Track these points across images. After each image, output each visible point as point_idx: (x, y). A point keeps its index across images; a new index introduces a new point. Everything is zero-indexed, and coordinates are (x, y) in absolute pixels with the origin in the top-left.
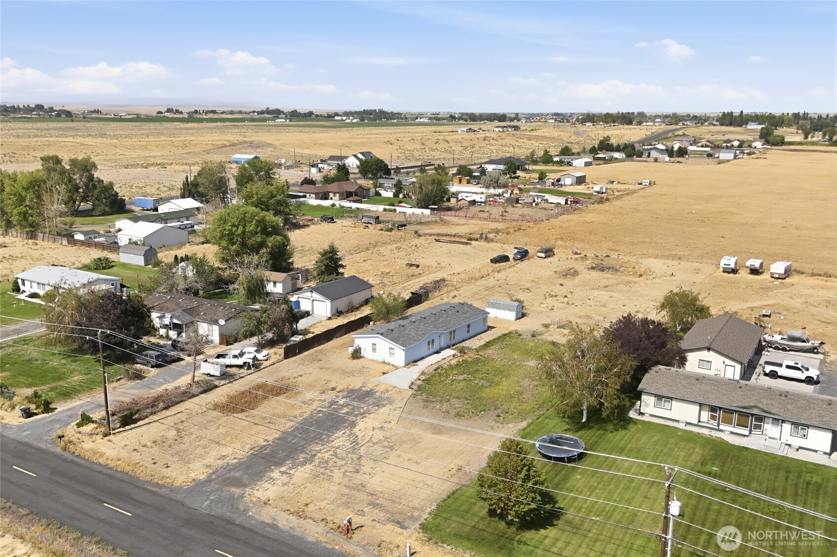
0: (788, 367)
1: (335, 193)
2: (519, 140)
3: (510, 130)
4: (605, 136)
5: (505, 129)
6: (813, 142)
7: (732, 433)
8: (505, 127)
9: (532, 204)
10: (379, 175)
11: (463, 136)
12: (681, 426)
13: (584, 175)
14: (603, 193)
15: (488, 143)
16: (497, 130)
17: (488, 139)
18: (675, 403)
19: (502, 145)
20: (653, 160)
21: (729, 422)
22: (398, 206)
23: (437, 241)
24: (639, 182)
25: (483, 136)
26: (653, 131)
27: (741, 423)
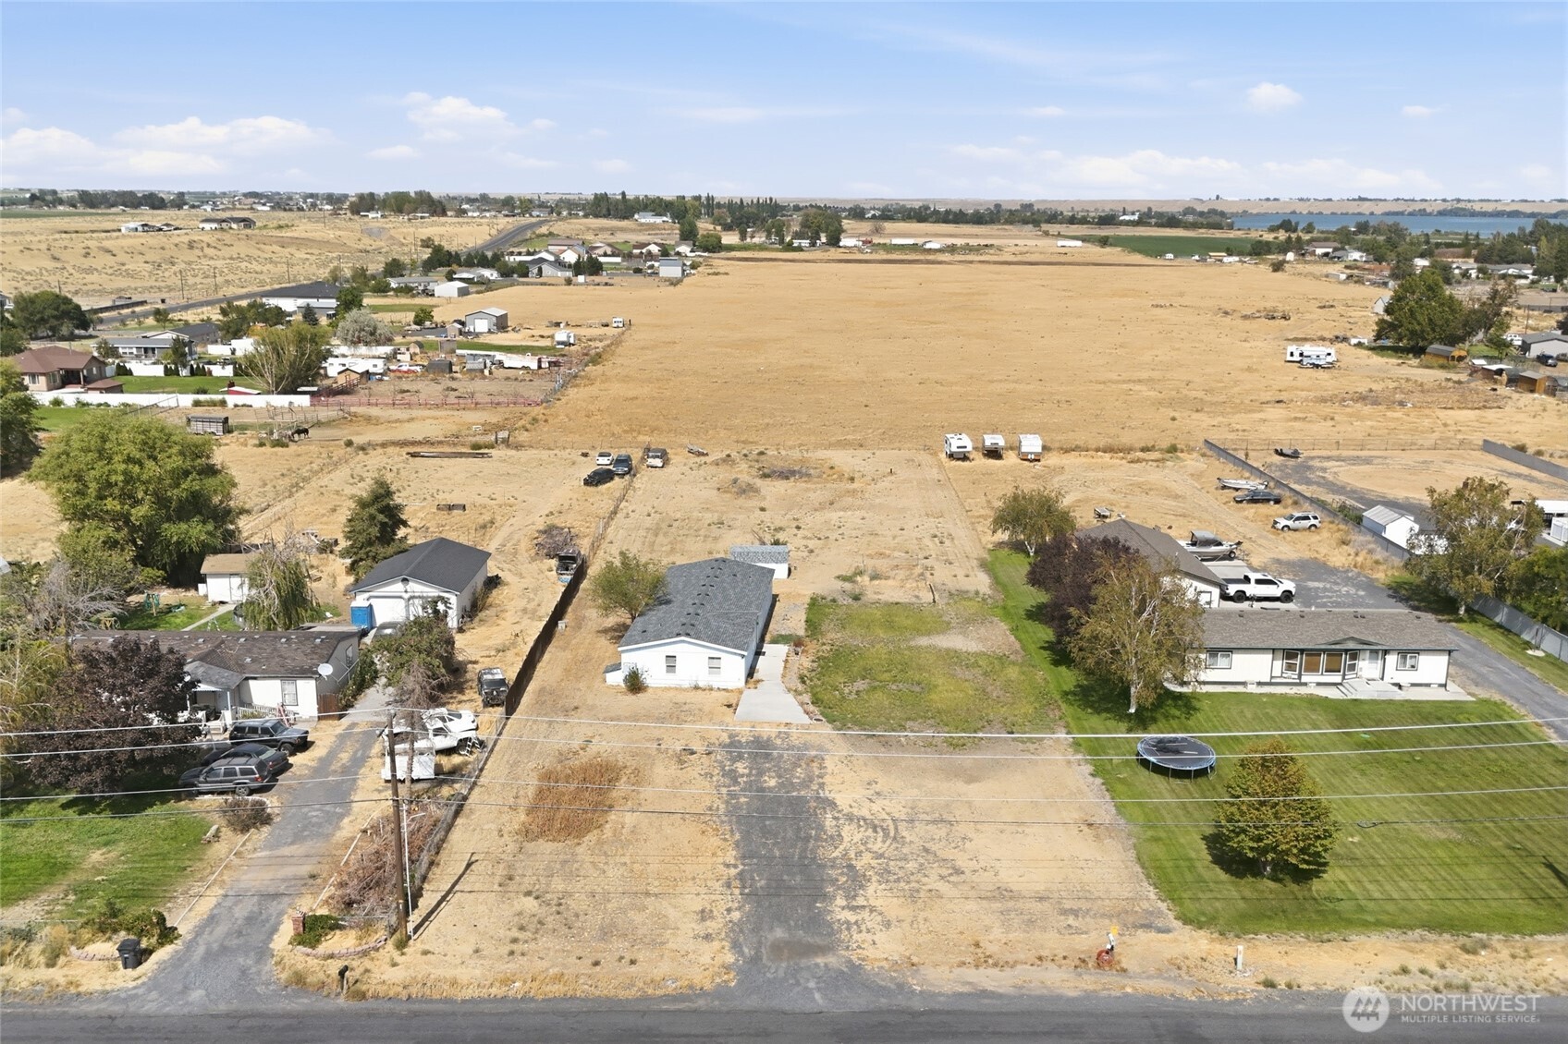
0: (1259, 582)
1: (33, 376)
2: (262, 246)
3: (234, 226)
4: (424, 238)
5: (224, 225)
6: (755, 245)
7: (1319, 684)
8: (224, 221)
9: (482, 371)
10: (65, 331)
11: (143, 241)
12: (1252, 689)
13: (504, 312)
14: (570, 344)
15: (201, 254)
16: (207, 226)
17: (199, 246)
18: (1236, 657)
19: (231, 258)
20: (564, 282)
21: (1312, 668)
22: (229, 393)
23: (414, 455)
24: (604, 321)
25: (186, 239)
26: (500, 227)
27: (1332, 668)
